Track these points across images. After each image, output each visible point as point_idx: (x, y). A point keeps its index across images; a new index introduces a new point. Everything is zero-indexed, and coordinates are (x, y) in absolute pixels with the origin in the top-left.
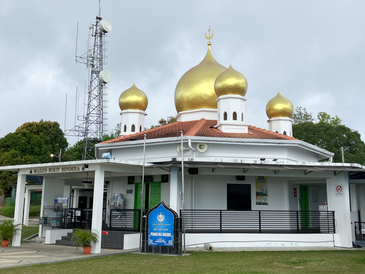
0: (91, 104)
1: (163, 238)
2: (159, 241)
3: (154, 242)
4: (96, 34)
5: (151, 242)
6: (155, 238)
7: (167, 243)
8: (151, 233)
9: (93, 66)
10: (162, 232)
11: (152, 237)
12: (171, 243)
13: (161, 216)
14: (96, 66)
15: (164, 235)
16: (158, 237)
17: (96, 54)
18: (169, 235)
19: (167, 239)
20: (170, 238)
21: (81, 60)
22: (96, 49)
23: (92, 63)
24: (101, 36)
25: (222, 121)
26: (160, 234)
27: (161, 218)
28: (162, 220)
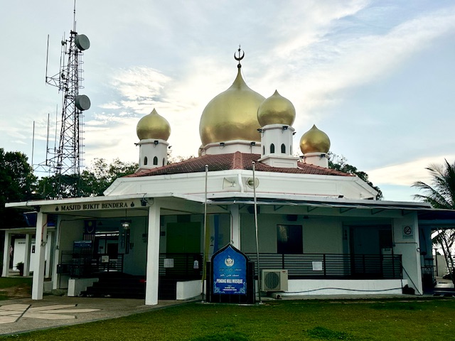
0: (65, 134)
1: (233, 285)
2: (228, 289)
3: (221, 290)
4: (70, 51)
5: (217, 290)
6: (222, 286)
7: (238, 290)
8: (218, 280)
9: (67, 90)
10: (231, 278)
11: (218, 285)
12: (243, 291)
13: (229, 260)
14: (70, 90)
15: (234, 281)
16: (226, 285)
17: (70, 76)
18: (240, 281)
19: (238, 286)
20: (241, 285)
21: (52, 82)
22: (71, 69)
23: (65, 86)
24: (76, 54)
25: (268, 154)
26: (229, 281)
27: (230, 262)
28: (231, 265)
